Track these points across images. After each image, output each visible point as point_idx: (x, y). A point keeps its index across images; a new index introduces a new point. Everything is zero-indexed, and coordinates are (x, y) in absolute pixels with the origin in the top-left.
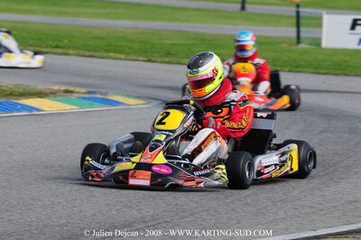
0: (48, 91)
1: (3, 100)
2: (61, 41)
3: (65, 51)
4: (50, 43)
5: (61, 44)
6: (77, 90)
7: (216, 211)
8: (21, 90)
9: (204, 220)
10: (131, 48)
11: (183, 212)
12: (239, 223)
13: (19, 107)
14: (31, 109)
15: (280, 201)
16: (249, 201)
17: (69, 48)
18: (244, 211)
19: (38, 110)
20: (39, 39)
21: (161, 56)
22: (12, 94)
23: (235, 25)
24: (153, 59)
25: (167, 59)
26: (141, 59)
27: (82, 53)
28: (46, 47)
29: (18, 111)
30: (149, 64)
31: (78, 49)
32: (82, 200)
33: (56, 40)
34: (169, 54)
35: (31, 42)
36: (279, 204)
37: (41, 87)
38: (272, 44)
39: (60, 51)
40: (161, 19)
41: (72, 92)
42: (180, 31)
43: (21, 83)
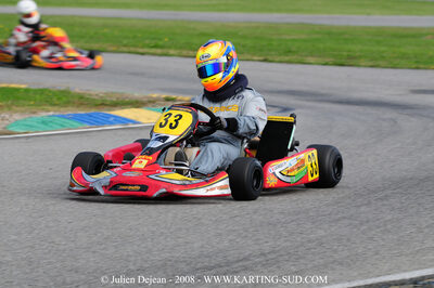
0: (145, 100)
1: (93, 111)
2: (160, 39)
3: (165, 51)
4: (147, 42)
5: (160, 43)
6: (180, 97)
7: (348, 240)
8: (114, 99)
9: (335, 251)
10: (244, 46)
11: (309, 241)
12: (377, 254)
13: (112, 119)
14: (125, 121)
15: (427, 227)
16: (389, 226)
17: (170, 47)
18: (383, 240)
19: (135, 122)
20: (134, 37)
21: (280, 55)
22: (103, 104)
23: (369, 14)
24: (270, 58)
25: (287, 58)
26: (255, 58)
27: (185, 52)
28: (143, 47)
29: (111, 123)
30: (265, 65)
31: (181, 48)
32: (187, 229)
33: (154, 39)
34: (290, 52)
35: (125, 42)
36: (426, 230)
37: (137, 95)
38: (414, 36)
39: (159, 51)
40: (279, 10)
41: (173, 100)
42: (303, 24)
43: (114, 90)
